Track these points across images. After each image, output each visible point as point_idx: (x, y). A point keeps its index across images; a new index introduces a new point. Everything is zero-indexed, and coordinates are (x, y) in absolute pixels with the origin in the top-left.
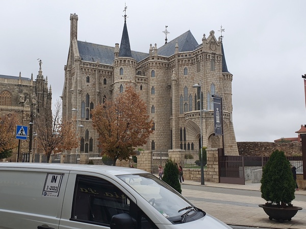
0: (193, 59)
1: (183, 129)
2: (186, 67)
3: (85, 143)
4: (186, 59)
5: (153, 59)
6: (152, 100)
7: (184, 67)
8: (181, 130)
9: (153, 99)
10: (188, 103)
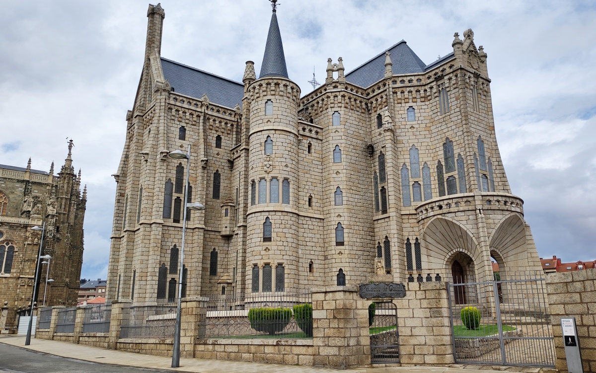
0: (427, 87)
1: (413, 242)
2: (411, 104)
3: (169, 277)
4: (412, 89)
5: (335, 87)
6: (335, 175)
7: (408, 105)
8: (408, 245)
9: (338, 173)
10: (421, 183)
